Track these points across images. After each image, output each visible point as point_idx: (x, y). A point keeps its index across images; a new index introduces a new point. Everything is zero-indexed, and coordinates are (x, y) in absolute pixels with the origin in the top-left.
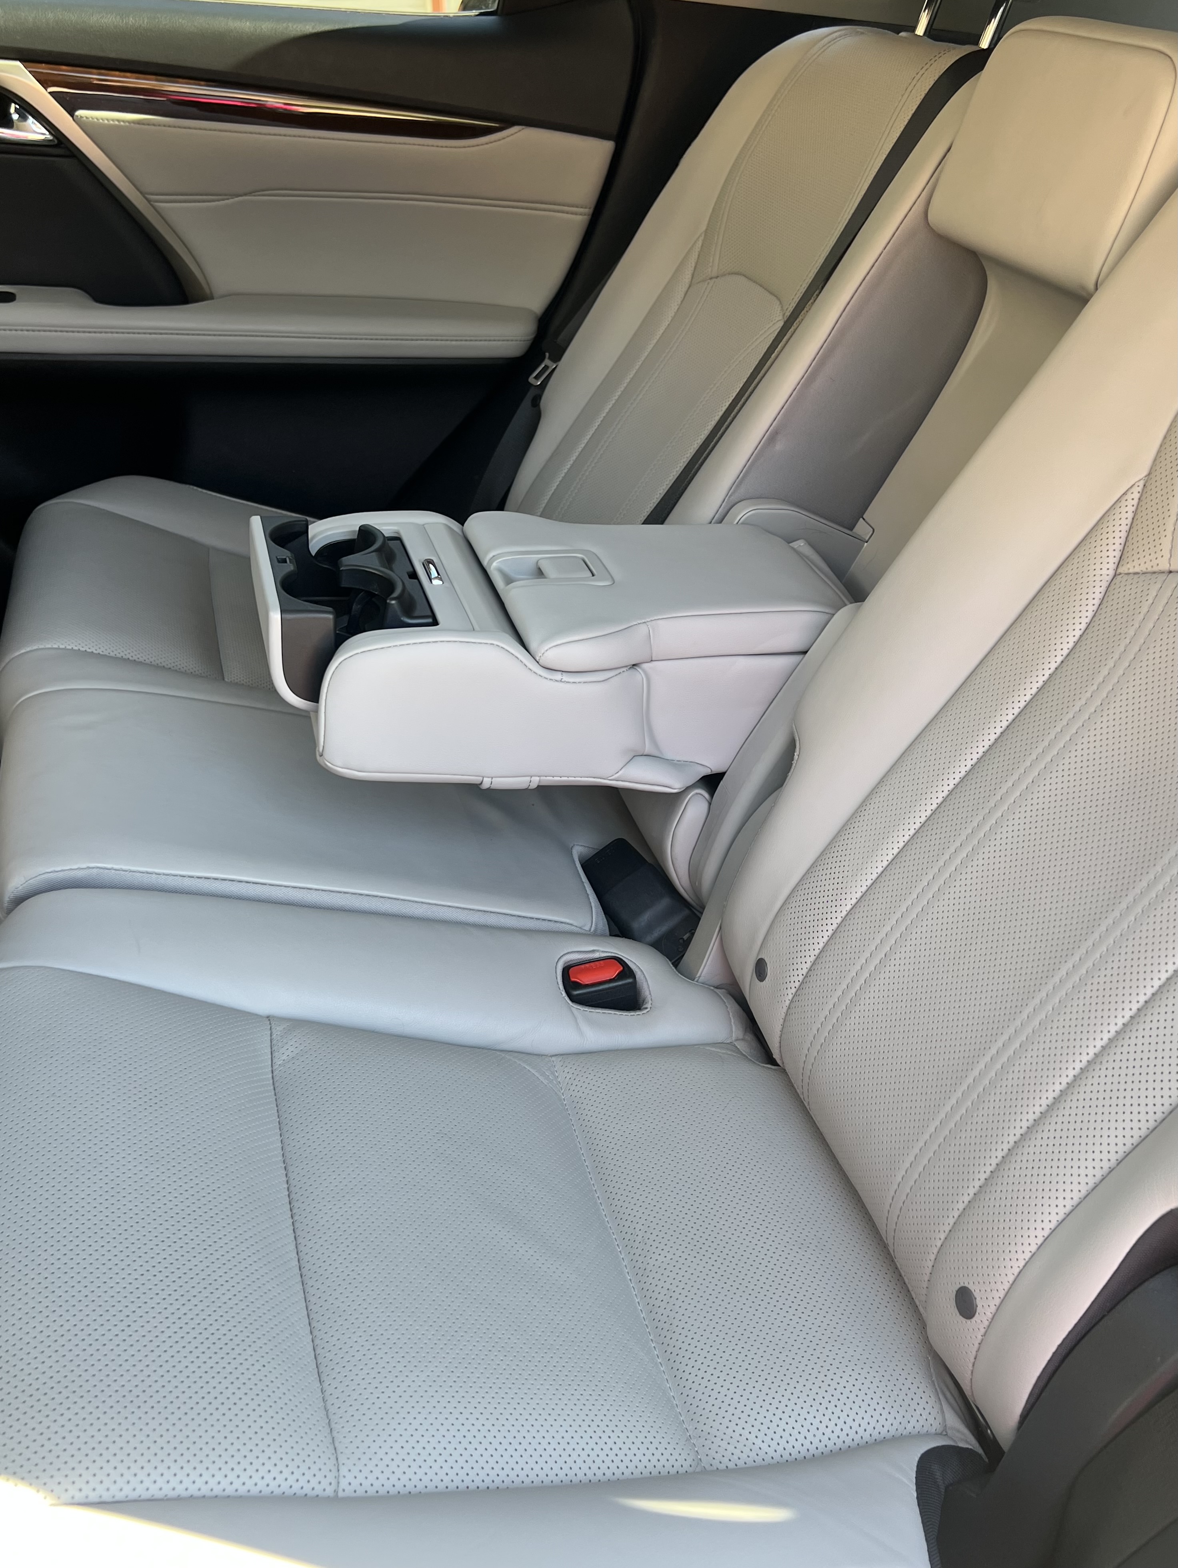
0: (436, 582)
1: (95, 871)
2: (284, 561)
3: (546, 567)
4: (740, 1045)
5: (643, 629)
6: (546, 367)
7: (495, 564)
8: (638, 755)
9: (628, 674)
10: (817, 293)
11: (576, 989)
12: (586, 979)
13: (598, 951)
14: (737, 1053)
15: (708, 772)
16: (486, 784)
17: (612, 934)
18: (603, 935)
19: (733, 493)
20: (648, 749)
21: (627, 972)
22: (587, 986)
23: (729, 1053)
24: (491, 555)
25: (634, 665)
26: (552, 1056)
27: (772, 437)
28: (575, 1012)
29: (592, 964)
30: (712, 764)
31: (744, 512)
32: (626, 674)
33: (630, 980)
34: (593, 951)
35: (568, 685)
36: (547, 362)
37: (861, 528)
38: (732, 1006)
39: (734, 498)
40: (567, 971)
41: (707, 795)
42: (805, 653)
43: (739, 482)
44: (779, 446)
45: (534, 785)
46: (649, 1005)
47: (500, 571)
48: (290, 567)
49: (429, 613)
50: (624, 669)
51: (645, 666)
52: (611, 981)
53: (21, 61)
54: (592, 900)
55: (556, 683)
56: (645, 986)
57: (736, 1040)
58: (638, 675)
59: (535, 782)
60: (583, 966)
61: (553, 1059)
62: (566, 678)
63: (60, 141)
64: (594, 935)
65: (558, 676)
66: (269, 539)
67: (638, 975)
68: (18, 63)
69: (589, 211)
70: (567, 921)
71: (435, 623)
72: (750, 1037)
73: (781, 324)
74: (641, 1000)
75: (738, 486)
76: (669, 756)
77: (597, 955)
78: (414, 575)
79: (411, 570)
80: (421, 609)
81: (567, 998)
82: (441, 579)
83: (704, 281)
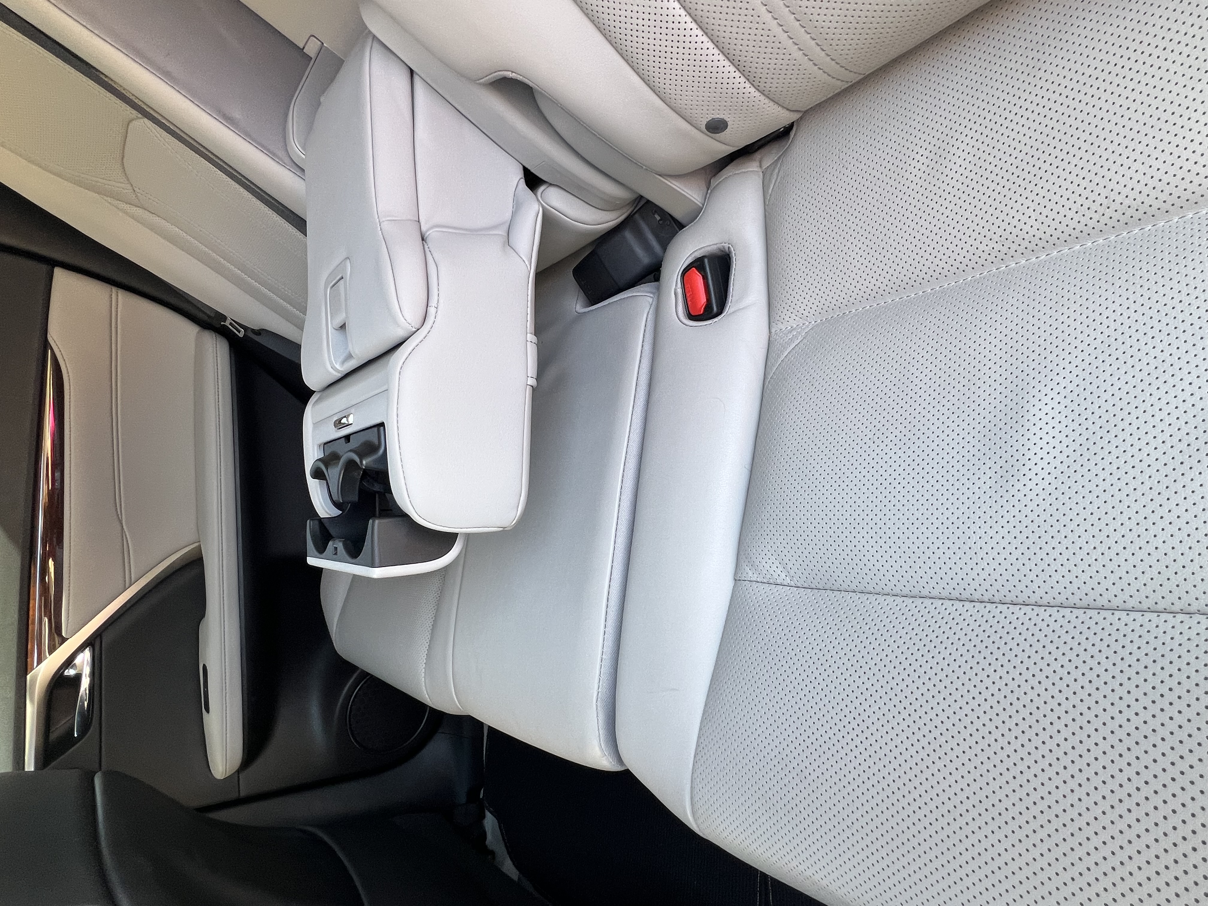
0: (351, 419)
1: (599, 704)
2: (336, 548)
3: (338, 321)
4: (767, 163)
5: (386, 226)
6: (231, 324)
7: (338, 366)
8: (508, 241)
9: (431, 244)
10: (101, 76)
11: (712, 309)
12: (703, 299)
13: (675, 290)
14: (776, 165)
15: (523, 181)
16: (532, 382)
17: (657, 279)
18: (658, 289)
19: (282, 161)
20: (502, 232)
21: (698, 264)
22: (709, 300)
23: (777, 171)
24: (331, 370)
25: (423, 239)
26: (770, 332)
27: (228, 120)
28: (731, 310)
29: (688, 295)
30: (517, 177)
31: (296, 149)
32: (430, 245)
33: (706, 260)
34: (676, 294)
35: (441, 301)
36: (227, 323)
37: (311, 49)
38: (729, 171)
39: (287, 160)
40: (692, 317)
41: (542, 188)
42: (412, 72)
43: (272, 155)
44: (237, 115)
45: (534, 339)
46: (726, 245)
47: (343, 363)
48: (340, 545)
49: (376, 429)
50: (426, 246)
51: (424, 229)
52: (705, 278)
53: (27, 674)
54: (626, 296)
55: (439, 312)
56: (709, 249)
57: (761, 167)
58: (432, 234)
59: (531, 337)
60: (689, 303)
61: (773, 331)
62: (433, 302)
63: (89, 643)
64: (658, 294)
65: (432, 310)
66: (321, 556)
67: (698, 255)
68: (28, 677)
69: (114, 289)
70: (645, 315)
71: (382, 424)
72: (758, 155)
73: (146, 120)
74: (720, 253)
75: (274, 154)
76: (508, 215)
77: (680, 291)
78: (347, 438)
79: (343, 439)
80: (372, 437)
81: (720, 317)
82: (349, 415)
83: (136, 196)
